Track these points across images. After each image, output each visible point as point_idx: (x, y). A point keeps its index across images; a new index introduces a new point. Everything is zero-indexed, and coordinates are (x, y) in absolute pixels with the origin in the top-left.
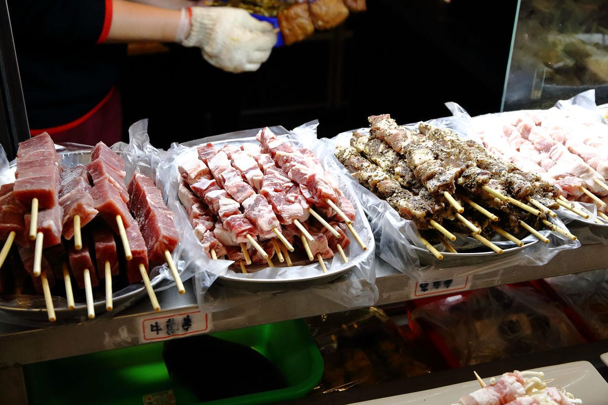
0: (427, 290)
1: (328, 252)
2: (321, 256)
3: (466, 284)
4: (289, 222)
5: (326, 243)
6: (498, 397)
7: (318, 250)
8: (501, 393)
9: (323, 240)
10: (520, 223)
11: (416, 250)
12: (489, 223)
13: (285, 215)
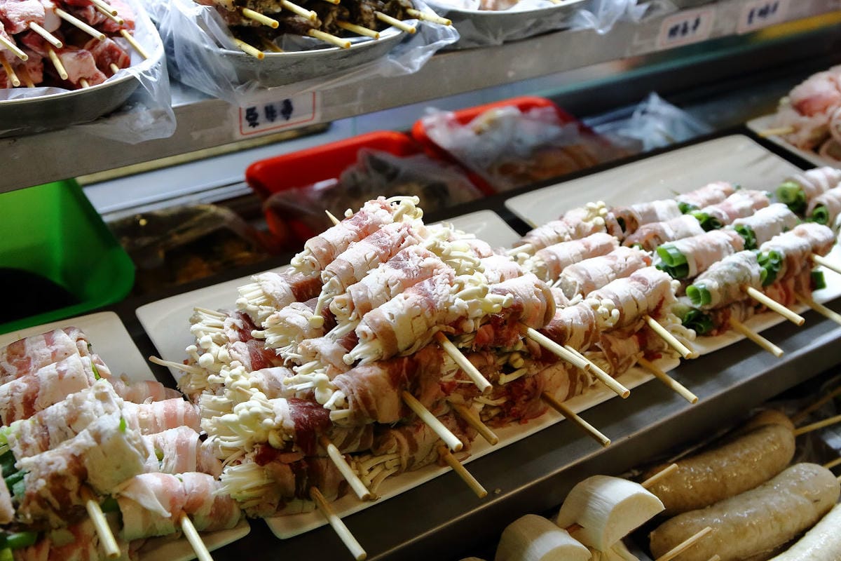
0: (257, 124)
1: (97, 76)
2: (88, 82)
3: (314, 113)
4: (22, 26)
5: (92, 62)
6: (357, 231)
7: (80, 73)
8: (361, 225)
9: (86, 57)
10: (376, 15)
11: (227, 54)
12: (333, 18)
13: (14, 15)
